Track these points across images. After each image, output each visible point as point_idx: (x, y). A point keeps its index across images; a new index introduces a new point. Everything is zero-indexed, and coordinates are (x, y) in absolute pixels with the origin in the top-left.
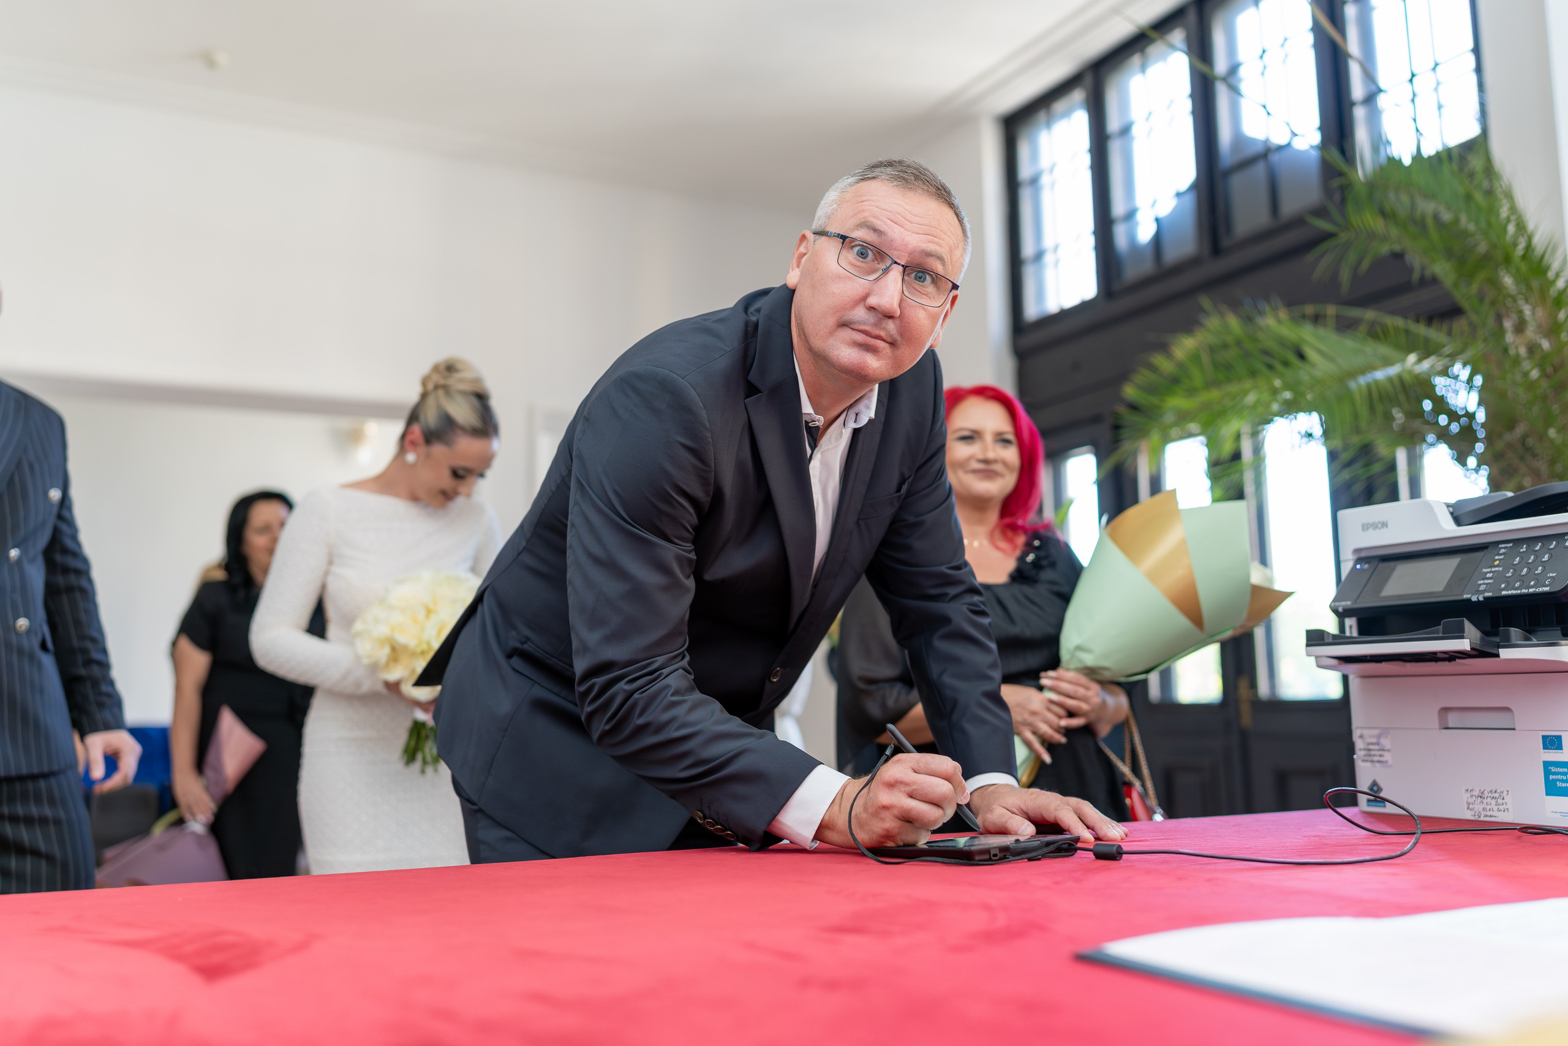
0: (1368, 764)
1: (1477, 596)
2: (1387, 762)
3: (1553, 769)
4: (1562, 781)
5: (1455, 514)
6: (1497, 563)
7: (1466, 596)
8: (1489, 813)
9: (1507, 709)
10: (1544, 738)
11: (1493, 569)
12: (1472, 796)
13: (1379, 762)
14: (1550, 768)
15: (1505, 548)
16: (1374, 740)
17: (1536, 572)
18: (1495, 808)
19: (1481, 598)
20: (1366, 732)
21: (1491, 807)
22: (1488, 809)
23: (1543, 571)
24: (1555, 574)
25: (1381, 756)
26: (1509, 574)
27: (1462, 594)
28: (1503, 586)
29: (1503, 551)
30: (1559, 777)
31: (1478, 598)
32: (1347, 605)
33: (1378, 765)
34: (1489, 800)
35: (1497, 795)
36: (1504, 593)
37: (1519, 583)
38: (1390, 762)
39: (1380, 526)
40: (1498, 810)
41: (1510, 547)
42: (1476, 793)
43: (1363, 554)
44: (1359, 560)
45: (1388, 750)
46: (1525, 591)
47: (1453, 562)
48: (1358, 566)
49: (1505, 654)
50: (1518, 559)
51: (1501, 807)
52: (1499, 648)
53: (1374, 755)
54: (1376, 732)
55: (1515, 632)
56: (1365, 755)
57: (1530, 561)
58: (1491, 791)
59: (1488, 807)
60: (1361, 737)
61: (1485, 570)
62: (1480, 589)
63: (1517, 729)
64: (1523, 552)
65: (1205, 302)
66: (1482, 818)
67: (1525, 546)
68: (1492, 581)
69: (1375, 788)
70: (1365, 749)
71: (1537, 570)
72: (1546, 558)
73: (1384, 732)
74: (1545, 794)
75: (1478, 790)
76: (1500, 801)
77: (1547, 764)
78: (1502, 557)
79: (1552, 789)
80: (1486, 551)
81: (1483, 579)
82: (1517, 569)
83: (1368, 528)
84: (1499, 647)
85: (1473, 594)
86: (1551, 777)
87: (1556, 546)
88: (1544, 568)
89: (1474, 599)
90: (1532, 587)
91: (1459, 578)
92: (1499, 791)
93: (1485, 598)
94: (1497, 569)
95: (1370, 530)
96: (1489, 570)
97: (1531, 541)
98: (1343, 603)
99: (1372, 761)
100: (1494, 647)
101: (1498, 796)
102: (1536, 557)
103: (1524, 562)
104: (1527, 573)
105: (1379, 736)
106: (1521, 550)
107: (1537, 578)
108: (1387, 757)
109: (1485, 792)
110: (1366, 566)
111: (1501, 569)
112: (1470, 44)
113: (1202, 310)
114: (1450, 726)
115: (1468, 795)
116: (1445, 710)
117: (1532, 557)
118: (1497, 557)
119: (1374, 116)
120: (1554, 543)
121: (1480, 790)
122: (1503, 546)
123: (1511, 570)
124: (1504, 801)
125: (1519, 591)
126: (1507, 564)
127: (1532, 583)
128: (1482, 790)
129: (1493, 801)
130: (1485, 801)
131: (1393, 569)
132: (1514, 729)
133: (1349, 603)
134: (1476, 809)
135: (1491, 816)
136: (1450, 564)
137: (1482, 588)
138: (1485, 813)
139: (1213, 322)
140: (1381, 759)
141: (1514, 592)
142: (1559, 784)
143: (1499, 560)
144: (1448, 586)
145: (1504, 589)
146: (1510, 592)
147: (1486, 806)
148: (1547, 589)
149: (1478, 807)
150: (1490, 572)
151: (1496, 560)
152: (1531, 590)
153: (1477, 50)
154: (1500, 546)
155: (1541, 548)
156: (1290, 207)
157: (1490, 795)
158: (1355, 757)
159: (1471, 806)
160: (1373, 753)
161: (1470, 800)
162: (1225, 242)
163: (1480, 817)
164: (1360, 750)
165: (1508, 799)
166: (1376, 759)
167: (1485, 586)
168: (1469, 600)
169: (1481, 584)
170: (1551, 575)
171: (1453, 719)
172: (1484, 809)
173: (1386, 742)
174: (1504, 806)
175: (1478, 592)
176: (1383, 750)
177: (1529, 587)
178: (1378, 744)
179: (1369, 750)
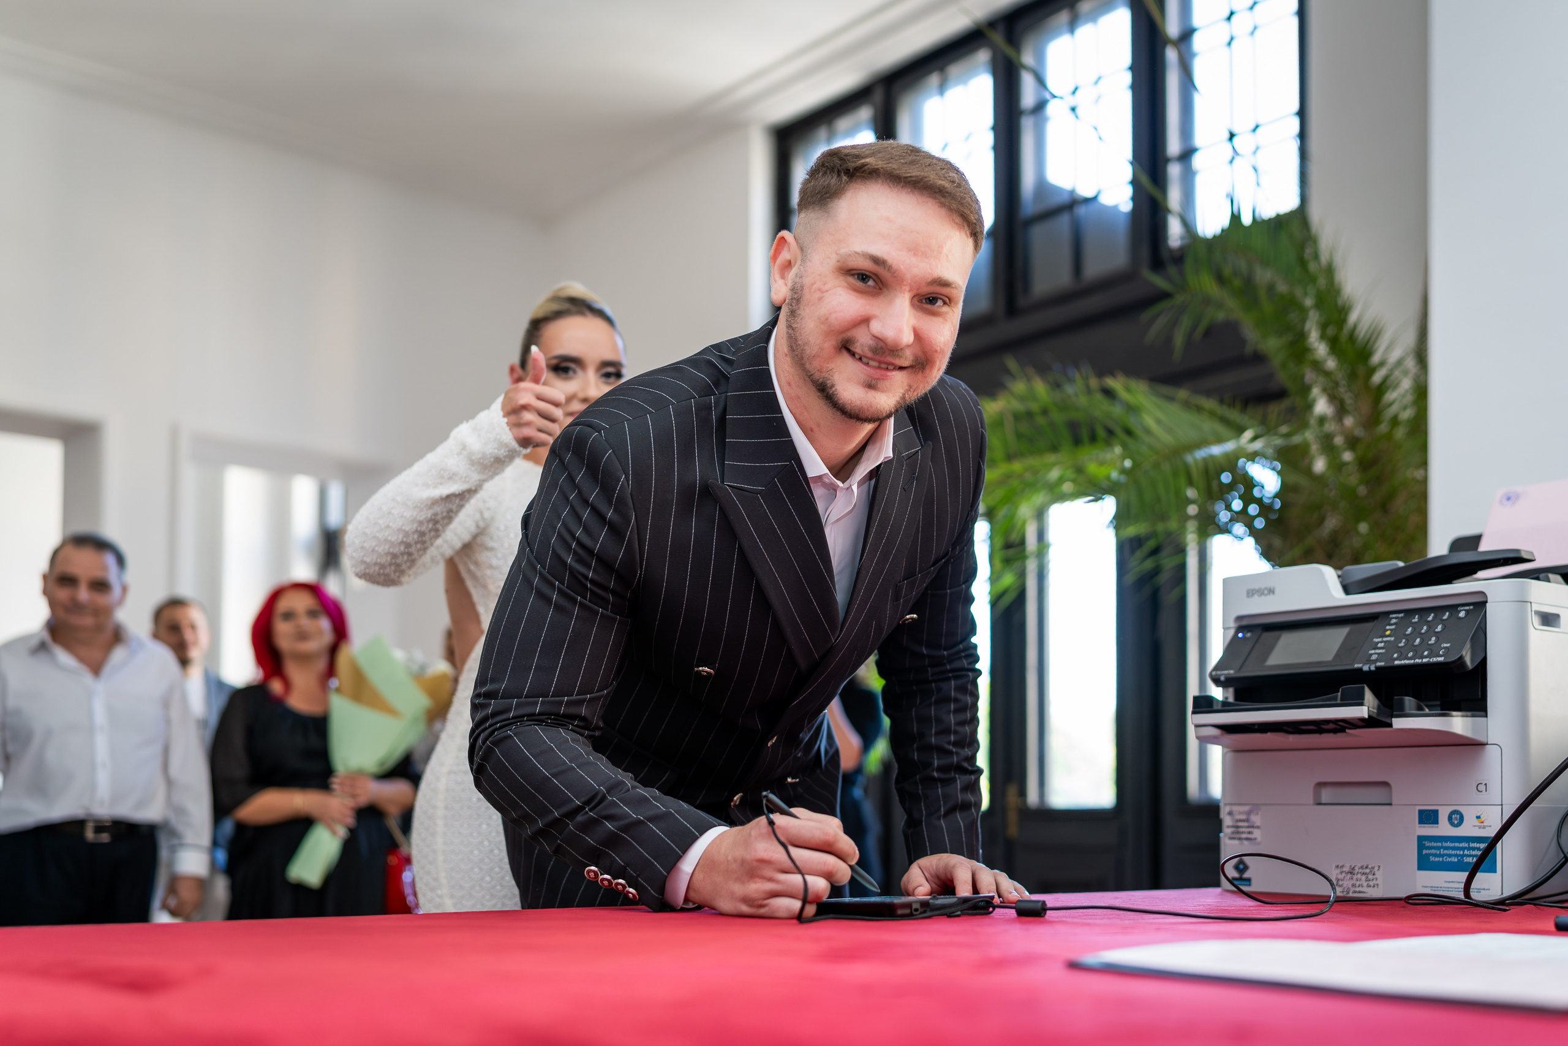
0: (1236, 842)
1: (1368, 666)
2: (1255, 839)
3: (1427, 844)
4: (1435, 855)
5: (1344, 583)
6: (1388, 633)
7: (1356, 666)
8: (1357, 889)
9: (1385, 784)
10: (1421, 812)
11: (1385, 639)
12: (1342, 872)
13: (1247, 839)
14: (1424, 842)
15: (1396, 618)
16: (1243, 817)
17: (1430, 642)
18: (1365, 884)
19: (1373, 668)
20: (1235, 808)
21: (1361, 883)
22: (1357, 885)
23: (1436, 642)
24: (1448, 645)
25: (1250, 833)
26: (1402, 644)
27: (1353, 664)
28: (1395, 655)
29: (1394, 621)
30: (1433, 851)
31: (1369, 668)
32: (1229, 674)
33: (1246, 842)
34: (1359, 876)
35: (1367, 871)
36: (1397, 662)
37: (1412, 653)
38: (1259, 839)
39: (1266, 592)
40: (1369, 886)
41: (1402, 617)
42: (1346, 869)
43: (1245, 622)
44: (1240, 629)
45: (1258, 827)
46: (1418, 661)
47: (1342, 632)
48: (1240, 635)
49: (1399, 723)
50: (1410, 629)
51: (1371, 883)
52: (1392, 718)
53: (1243, 833)
54: (1246, 808)
55: (1409, 701)
56: (1233, 833)
57: (1423, 631)
58: (1362, 867)
59: (1358, 883)
60: (1230, 813)
61: (1376, 640)
62: (1371, 659)
63: (1393, 803)
64: (1415, 622)
65: (1011, 363)
66: (1351, 895)
67: (1417, 616)
68: (1384, 651)
69: (1241, 866)
70: (1233, 827)
71: (1430, 640)
72: (1439, 628)
73: (1255, 808)
74: (1416, 869)
75: (1348, 865)
76: (1370, 877)
77: (1421, 839)
78: (1393, 627)
79: (1424, 864)
80: (1375, 621)
81: (1375, 649)
82: (1409, 639)
83: (1253, 595)
84: (1392, 716)
85: (1365, 664)
86: (1425, 852)
87: (1449, 617)
88: (1438, 639)
89: (1366, 668)
90: (1426, 657)
91: (1346, 648)
92: (1370, 867)
93: (1377, 668)
94: (1388, 639)
95: (1256, 597)
96: (1380, 640)
97: (1423, 611)
98: (1226, 672)
99: (1240, 839)
100: (1388, 716)
101: (1369, 871)
102: (1429, 628)
103: (1416, 632)
104: (1421, 643)
105: (1249, 813)
106: (1413, 621)
107: (1430, 648)
108: (1257, 834)
109: (1356, 868)
110: (1249, 635)
111: (1392, 639)
112: (1295, 106)
113: (1008, 372)
114: (1323, 801)
115: (1338, 871)
116: (1321, 785)
117: (1425, 628)
118: (1388, 627)
119: (1188, 176)
120: (1447, 614)
121: (1351, 866)
122: (1394, 616)
123: (1404, 640)
124: (1374, 877)
125: (1412, 661)
126: (1398, 633)
127: (1426, 653)
128: (1353, 866)
129: (1364, 878)
130: (1355, 877)
131: (1278, 639)
132: (1391, 804)
133: (1232, 672)
134: (1345, 886)
135: (1360, 892)
136: (1340, 634)
137: (1374, 657)
138: (1354, 889)
139: (1019, 387)
140: (1250, 836)
141: (1407, 662)
142: (1432, 859)
143: (1390, 630)
144: (1338, 655)
145: (1397, 659)
146: (1403, 662)
147: (1355, 882)
148: (1441, 659)
149: (1347, 883)
150: (1381, 642)
151: (1388, 630)
152: (1425, 660)
153: (1302, 113)
154: (1391, 616)
155: (1434, 618)
156: (1095, 267)
157: (1360, 870)
158: (1222, 835)
159: (1340, 883)
160: (1241, 830)
161: (1340, 877)
162: (1022, 302)
163: (1348, 893)
164: (1228, 827)
165: (1379, 874)
166: (1244, 836)
167: (1376, 656)
168: (1360, 669)
169: (1372, 654)
170: (1445, 645)
171: (1326, 795)
172: (1354, 885)
173: (1256, 819)
174: (1374, 882)
175: (1369, 661)
176: (1253, 827)
177: (1423, 657)
178: (1247, 820)
179: (1238, 827)
